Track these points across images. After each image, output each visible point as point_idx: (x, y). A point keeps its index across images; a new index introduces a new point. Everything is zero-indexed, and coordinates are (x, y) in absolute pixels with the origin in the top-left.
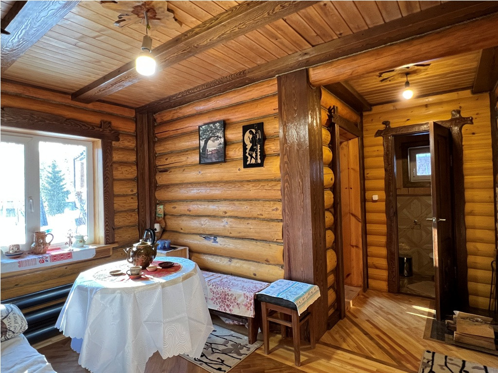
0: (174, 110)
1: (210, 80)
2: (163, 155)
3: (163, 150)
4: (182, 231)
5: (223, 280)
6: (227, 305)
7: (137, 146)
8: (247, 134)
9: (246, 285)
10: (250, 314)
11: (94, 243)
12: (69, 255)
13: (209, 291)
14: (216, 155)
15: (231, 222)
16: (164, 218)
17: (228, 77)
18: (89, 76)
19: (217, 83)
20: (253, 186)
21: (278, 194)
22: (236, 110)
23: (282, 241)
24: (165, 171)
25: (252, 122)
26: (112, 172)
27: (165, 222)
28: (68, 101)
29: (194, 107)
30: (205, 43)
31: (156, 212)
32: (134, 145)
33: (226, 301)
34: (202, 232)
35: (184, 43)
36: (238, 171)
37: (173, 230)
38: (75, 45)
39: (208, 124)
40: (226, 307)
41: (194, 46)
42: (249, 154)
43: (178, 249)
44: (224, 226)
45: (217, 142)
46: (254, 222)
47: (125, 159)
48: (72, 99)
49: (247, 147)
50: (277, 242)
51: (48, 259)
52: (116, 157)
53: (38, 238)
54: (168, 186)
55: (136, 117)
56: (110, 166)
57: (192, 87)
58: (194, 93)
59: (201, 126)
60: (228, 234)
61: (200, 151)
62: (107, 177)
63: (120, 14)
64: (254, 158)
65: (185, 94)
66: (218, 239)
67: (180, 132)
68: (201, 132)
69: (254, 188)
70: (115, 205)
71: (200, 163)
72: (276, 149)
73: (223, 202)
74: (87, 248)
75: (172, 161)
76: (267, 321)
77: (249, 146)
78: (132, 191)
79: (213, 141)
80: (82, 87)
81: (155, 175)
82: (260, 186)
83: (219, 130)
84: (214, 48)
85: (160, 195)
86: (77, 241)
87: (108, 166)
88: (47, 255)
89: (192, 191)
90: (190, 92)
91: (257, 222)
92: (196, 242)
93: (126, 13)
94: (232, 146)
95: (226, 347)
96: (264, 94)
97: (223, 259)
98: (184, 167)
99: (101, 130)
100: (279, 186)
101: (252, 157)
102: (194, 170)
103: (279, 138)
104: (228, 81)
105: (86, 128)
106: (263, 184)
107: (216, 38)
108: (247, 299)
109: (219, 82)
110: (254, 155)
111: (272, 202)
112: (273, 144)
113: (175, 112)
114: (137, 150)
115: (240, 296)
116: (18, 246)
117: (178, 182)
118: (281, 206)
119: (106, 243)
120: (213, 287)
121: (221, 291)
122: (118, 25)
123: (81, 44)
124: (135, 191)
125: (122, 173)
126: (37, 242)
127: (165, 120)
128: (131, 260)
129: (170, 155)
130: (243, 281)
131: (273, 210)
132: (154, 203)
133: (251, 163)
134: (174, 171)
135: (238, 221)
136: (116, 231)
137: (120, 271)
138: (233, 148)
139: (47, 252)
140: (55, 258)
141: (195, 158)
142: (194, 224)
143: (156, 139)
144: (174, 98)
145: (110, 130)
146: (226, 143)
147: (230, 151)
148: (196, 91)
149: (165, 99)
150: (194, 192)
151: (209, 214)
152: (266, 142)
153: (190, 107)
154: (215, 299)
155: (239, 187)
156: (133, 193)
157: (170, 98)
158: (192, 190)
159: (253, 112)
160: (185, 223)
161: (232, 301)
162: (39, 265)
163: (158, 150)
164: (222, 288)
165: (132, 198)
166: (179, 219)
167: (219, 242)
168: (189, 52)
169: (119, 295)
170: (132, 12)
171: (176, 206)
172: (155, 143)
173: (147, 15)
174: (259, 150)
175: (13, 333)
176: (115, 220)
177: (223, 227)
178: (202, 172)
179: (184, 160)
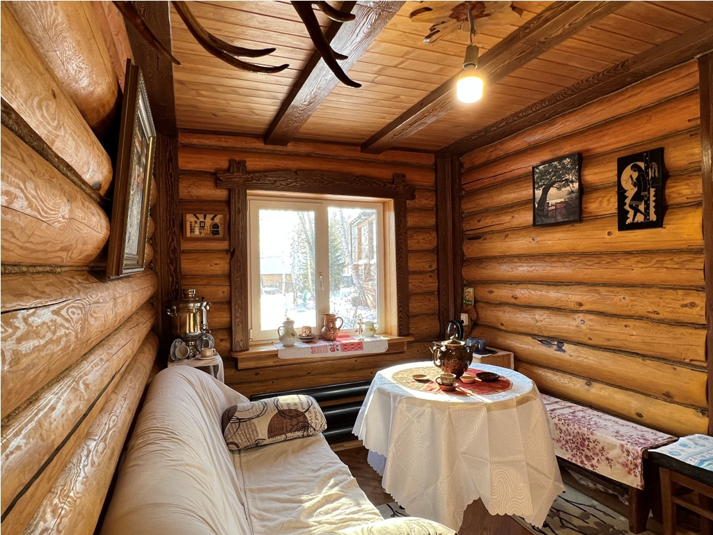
0: (492, 147)
1: (555, 90)
2: (473, 215)
3: (474, 208)
4: (502, 328)
5: (577, 414)
6: (586, 456)
7: (436, 205)
8: (628, 172)
9: (623, 430)
10: (635, 481)
11: (385, 333)
12: (360, 346)
13: (553, 427)
14: (564, 211)
15: (590, 320)
16: (475, 306)
17: (591, 79)
18: (384, 118)
19: (570, 92)
20: (638, 262)
21: (699, 277)
22: (605, 132)
23: (705, 365)
24: (477, 237)
25: (638, 150)
26: (407, 240)
27: (477, 312)
28: (357, 154)
29: (523, 138)
30: (559, 32)
31: (462, 297)
32: (434, 203)
33: (585, 449)
34: (536, 332)
35: (522, 41)
36: (608, 237)
37: (490, 324)
38: (373, 82)
39: (550, 162)
40: (584, 459)
41: (540, 42)
42: (631, 206)
43: (497, 354)
44: (577, 326)
45: (566, 190)
46: (638, 323)
47: (422, 224)
48: (362, 151)
49: (626, 194)
50: (691, 365)
51: (339, 348)
52: (411, 220)
53: (328, 322)
54: (481, 259)
55: (435, 164)
56: (403, 234)
57: (523, 107)
58: (527, 115)
59: (537, 167)
60: (586, 340)
61: (534, 205)
62: (400, 248)
63: (432, 25)
64: (641, 212)
65: (512, 120)
66: (566, 347)
67: (500, 178)
68: (536, 176)
69: (641, 265)
70: (410, 285)
71: (534, 225)
72: (693, 193)
73: (576, 287)
74: (378, 339)
75: (487, 223)
76: (673, 504)
77: (631, 191)
78: (430, 266)
79: (559, 189)
80: (373, 134)
81: (462, 244)
82: (654, 261)
83: (569, 169)
84: (575, 36)
85: (469, 272)
86: (367, 328)
87: (401, 234)
88: (338, 343)
89: (520, 269)
90: (520, 115)
91: (645, 325)
92: (526, 347)
93: (442, 20)
94: (595, 195)
95: (585, 524)
96: (667, 95)
97: (574, 379)
98: (507, 232)
99: (394, 186)
100: (699, 263)
101: (637, 211)
102: (523, 236)
103: (700, 173)
104: (591, 86)
105: (378, 186)
106: (662, 259)
107: (582, 18)
108: (628, 455)
109: (572, 91)
110: (642, 207)
111: (680, 292)
112: (687, 184)
113: (493, 149)
114: (438, 210)
115: (614, 447)
116: (309, 328)
117: (496, 254)
118: (705, 300)
119: (399, 335)
120: (560, 422)
121: (576, 431)
122: (428, 40)
123: (380, 78)
124: (435, 266)
125: (418, 243)
126: (327, 326)
127: (477, 163)
128: (438, 362)
129: (485, 215)
130: (617, 423)
131: (685, 306)
132: (461, 284)
133: (636, 220)
134: (492, 238)
135: (605, 320)
136: (412, 321)
137: (425, 376)
138: (598, 198)
139: (337, 339)
140: (346, 347)
141: (527, 217)
142: (523, 318)
143: (463, 192)
144: (493, 129)
145: (404, 186)
146: (583, 190)
147: (591, 203)
148: (530, 112)
149: (479, 132)
150: (523, 270)
151: (549, 305)
152: (668, 182)
153: (519, 138)
154: (564, 443)
155: (608, 263)
156: (432, 269)
157: (486, 129)
158: (520, 266)
159: (640, 131)
160: (507, 315)
161: (597, 451)
162: (330, 354)
163: (465, 207)
164: (576, 426)
165: (431, 276)
166: (498, 309)
167: (569, 352)
168: (531, 53)
169: (428, 410)
170: (450, 17)
171: (494, 290)
172: (461, 197)
173: (471, 14)
174: (652, 198)
175: (315, 430)
176: (410, 305)
177: (575, 328)
178: (538, 239)
179: (507, 220)
